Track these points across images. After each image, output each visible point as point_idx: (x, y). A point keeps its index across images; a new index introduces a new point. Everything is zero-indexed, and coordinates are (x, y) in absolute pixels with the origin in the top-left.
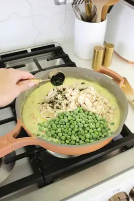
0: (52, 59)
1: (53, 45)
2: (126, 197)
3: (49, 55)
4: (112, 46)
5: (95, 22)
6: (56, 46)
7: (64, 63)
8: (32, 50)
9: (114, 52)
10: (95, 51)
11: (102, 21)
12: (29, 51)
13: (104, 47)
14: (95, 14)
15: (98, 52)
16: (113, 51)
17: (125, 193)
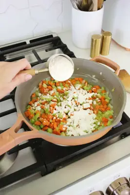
0: (50, 50)
1: (52, 36)
2: (126, 182)
3: (47, 46)
4: (109, 34)
5: (92, 11)
6: (54, 37)
8: (31, 41)
9: (112, 39)
10: (92, 40)
11: (99, 9)
12: (28, 43)
13: (101, 35)
14: (92, 2)
15: (96, 41)
16: (110, 39)
17: (125, 178)
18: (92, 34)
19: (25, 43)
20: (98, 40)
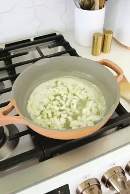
0: (53, 46)
1: (55, 34)
2: (121, 171)
3: (50, 43)
4: (110, 32)
5: (93, 10)
6: (57, 34)
7: (65, 50)
8: (35, 39)
9: (113, 38)
10: (94, 38)
11: (100, 8)
12: (32, 40)
13: (103, 34)
14: (94, 3)
15: (97, 38)
16: (111, 38)
17: (120, 167)
18: (94, 32)
19: (29, 40)
20: (99, 38)
